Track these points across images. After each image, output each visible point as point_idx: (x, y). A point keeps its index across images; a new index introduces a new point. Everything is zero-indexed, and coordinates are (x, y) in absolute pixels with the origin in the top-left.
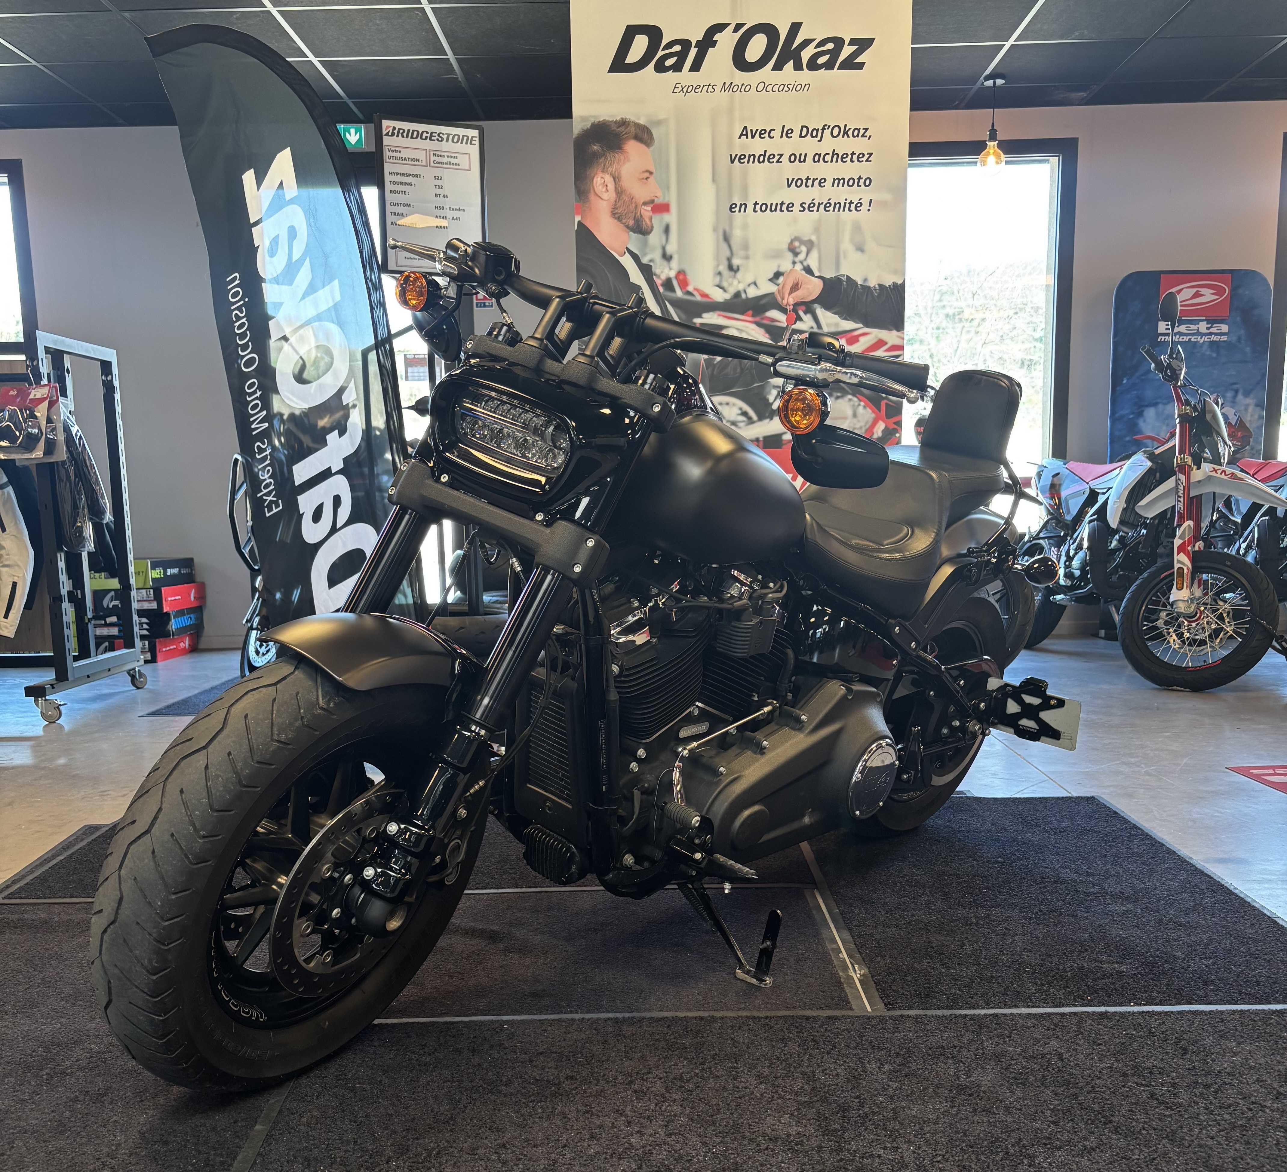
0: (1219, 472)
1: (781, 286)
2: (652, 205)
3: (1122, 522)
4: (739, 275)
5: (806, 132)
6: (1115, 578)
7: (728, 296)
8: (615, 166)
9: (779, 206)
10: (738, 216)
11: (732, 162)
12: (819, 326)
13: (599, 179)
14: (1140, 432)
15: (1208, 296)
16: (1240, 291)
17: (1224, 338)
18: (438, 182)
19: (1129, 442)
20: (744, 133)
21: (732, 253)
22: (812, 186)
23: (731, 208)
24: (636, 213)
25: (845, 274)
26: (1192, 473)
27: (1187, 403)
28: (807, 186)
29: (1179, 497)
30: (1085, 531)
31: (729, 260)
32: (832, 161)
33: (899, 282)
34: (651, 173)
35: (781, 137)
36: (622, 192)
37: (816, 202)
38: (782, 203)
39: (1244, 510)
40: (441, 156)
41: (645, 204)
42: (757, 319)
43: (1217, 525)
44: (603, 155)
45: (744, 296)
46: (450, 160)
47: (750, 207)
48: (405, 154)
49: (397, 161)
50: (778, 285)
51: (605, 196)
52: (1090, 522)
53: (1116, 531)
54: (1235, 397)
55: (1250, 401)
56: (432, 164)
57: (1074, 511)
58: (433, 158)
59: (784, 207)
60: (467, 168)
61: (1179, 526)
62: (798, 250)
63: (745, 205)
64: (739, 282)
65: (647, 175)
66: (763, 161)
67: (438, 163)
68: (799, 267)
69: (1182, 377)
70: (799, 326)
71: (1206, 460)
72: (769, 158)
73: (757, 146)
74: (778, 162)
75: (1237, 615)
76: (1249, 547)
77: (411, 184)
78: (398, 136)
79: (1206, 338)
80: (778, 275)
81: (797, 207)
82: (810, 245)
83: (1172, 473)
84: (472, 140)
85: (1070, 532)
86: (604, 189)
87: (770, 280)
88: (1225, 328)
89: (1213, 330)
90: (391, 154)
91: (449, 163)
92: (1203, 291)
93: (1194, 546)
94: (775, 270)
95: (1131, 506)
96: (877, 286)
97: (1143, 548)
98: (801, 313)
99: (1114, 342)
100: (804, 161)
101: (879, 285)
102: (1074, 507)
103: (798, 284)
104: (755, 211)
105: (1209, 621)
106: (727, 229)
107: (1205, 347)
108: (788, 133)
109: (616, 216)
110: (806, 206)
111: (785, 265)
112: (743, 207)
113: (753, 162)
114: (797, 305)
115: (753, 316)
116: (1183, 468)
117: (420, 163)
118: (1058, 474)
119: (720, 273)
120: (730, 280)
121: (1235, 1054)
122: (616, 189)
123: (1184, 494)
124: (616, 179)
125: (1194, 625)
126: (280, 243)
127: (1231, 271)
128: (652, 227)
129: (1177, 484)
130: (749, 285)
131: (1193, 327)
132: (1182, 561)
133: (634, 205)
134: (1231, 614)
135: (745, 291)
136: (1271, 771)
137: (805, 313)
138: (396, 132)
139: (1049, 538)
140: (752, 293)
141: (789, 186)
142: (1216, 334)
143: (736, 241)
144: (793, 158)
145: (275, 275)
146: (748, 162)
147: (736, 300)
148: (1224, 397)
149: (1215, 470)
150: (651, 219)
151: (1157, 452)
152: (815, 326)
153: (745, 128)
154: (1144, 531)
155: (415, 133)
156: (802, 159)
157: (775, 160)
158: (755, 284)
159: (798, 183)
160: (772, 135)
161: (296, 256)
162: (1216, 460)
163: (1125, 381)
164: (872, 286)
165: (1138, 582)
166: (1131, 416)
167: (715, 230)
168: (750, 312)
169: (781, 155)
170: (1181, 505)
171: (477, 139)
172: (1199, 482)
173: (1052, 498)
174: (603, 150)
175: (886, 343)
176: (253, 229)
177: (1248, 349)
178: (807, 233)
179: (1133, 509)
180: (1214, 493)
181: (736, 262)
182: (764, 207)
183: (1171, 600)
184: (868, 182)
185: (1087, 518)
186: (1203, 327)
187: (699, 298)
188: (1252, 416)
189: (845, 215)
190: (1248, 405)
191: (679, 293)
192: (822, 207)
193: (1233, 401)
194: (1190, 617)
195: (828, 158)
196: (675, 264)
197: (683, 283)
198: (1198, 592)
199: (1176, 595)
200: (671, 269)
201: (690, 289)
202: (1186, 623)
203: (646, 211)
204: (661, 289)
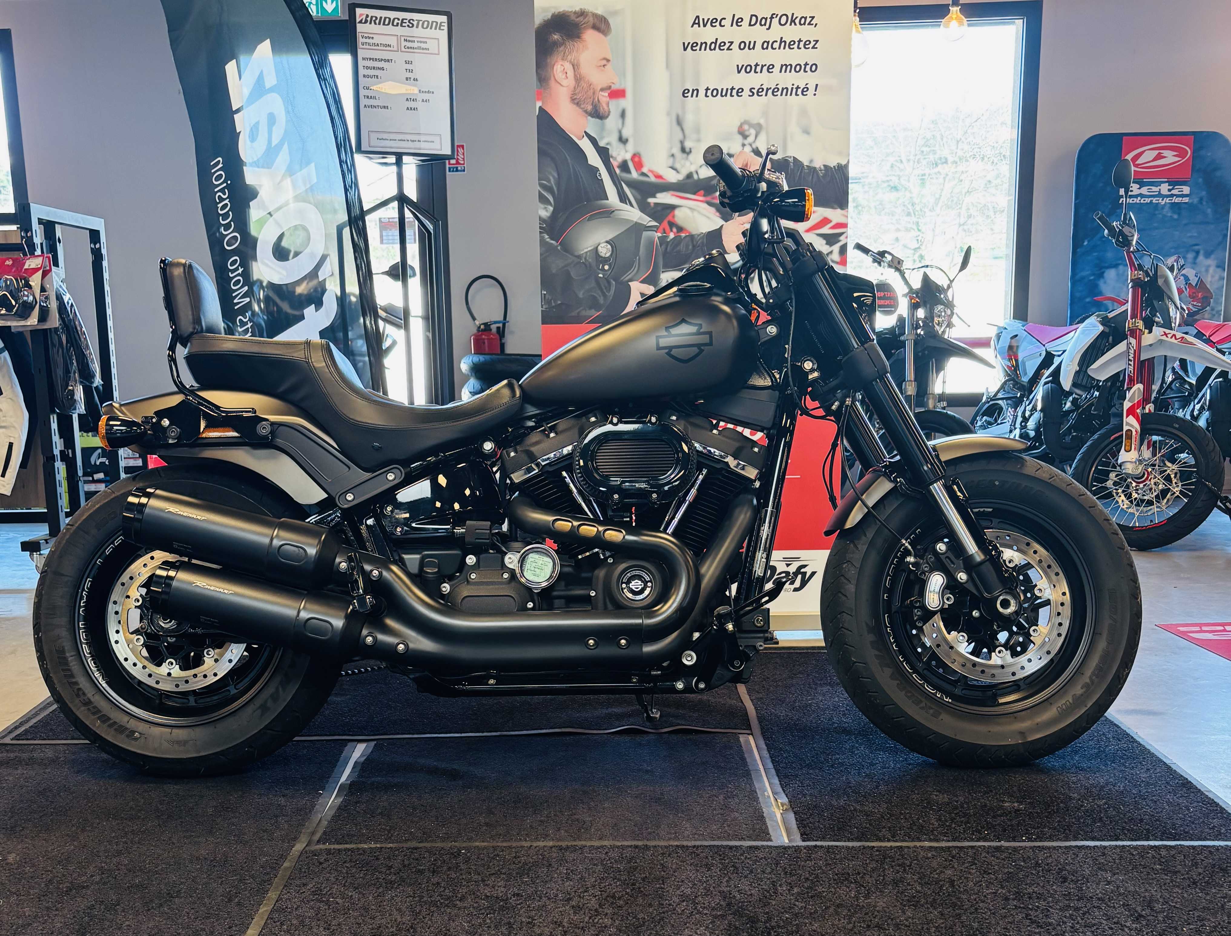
0: (1169, 336)
2: (609, 91)
3: (1075, 385)
4: (691, 157)
5: (755, 20)
6: (1068, 439)
7: (681, 177)
8: (574, 54)
9: (729, 91)
10: (691, 101)
11: (685, 49)
13: (559, 66)
14: (1100, 293)
15: (1170, 157)
16: (1202, 153)
17: (1186, 200)
18: (409, 67)
19: (1089, 302)
20: (697, 22)
21: (684, 136)
22: (761, 72)
23: (684, 93)
24: (594, 99)
25: (792, 155)
26: (1143, 336)
27: (1140, 267)
28: (756, 72)
29: (1129, 360)
30: (1039, 393)
31: (682, 143)
32: (779, 48)
33: (844, 163)
34: (608, 61)
35: (732, 25)
36: (580, 79)
37: (765, 87)
38: (732, 89)
39: (1199, 372)
40: (412, 41)
41: (602, 90)
42: (708, 198)
43: (1173, 386)
44: (563, 44)
45: (695, 177)
46: (419, 45)
47: (702, 93)
48: (377, 40)
49: (369, 47)
51: (565, 83)
52: (1046, 383)
53: (1070, 393)
54: (1196, 258)
55: (1211, 262)
56: (403, 49)
57: (1031, 373)
58: (404, 43)
59: (734, 92)
60: (437, 52)
61: (1129, 389)
62: (747, 133)
63: (698, 90)
64: (691, 164)
65: (604, 62)
66: (715, 49)
67: (408, 48)
68: (748, 149)
69: (1134, 243)
71: (1159, 325)
72: (720, 46)
73: (708, 34)
74: (728, 49)
75: (1184, 476)
76: (1202, 409)
77: (383, 69)
79: (1167, 200)
81: (746, 92)
82: (759, 128)
83: (1124, 337)
84: (441, 25)
85: (1026, 393)
86: (564, 76)
88: (1186, 190)
89: (1174, 192)
90: (364, 40)
91: (419, 48)
92: (1165, 153)
93: (1144, 408)
95: (1084, 369)
96: (822, 167)
97: (1095, 410)
99: (1075, 204)
100: (754, 48)
101: (824, 166)
102: (1031, 368)
103: (747, 165)
104: (706, 96)
105: (1156, 483)
106: (680, 113)
107: (1167, 208)
108: (737, 22)
109: (576, 102)
110: (755, 91)
112: (695, 92)
113: (705, 49)
115: (704, 196)
116: (1135, 333)
117: (391, 49)
118: (1016, 336)
119: (673, 155)
120: (683, 162)
121: (1109, 883)
122: (575, 76)
123: (1134, 358)
124: (575, 66)
125: (1141, 485)
126: (260, 129)
127: (1194, 133)
128: (609, 112)
129: (1128, 348)
130: (701, 166)
131: (1154, 189)
132: (1131, 424)
133: (592, 91)
134: (1178, 475)
135: (697, 173)
136: (1198, 629)
139: (1007, 399)
140: (705, 174)
141: (739, 72)
142: (1177, 196)
143: (688, 124)
144: (743, 45)
145: (255, 159)
146: (700, 49)
147: (689, 181)
148: (1185, 258)
149: (1166, 334)
150: (608, 104)
151: (1111, 315)
153: (698, 17)
154: (1097, 393)
155: (387, 20)
156: (751, 46)
157: (726, 47)
159: (747, 69)
160: (723, 24)
161: (275, 141)
162: (1168, 324)
163: (1086, 243)
164: (817, 166)
165: (1088, 444)
166: (1092, 278)
167: (668, 114)
168: (702, 192)
169: (732, 43)
170: (1131, 368)
171: (446, 25)
172: (1151, 345)
173: (1010, 359)
174: (563, 39)
175: (830, 221)
176: (235, 116)
177: (1209, 211)
178: (756, 117)
179: (1086, 372)
180: (1165, 356)
181: (688, 144)
182: (715, 93)
183: (1119, 462)
184: (814, 68)
185: (1043, 380)
186: (1164, 189)
187: (653, 179)
188: (1213, 276)
189: (793, 100)
190: (1209, 266)
191: (634, 175)
192: (770, 92)
193: (1194, 263)
194: (1138, 478)
195: (776, 45)
196: (630, 147)
197: (639, 165)
198: (1147, 454)
199: (1124, 456)
200: (626, 151)
201: (645, 170)
202: (1134, 484)
203: (604, 97)
204: (618, 171)
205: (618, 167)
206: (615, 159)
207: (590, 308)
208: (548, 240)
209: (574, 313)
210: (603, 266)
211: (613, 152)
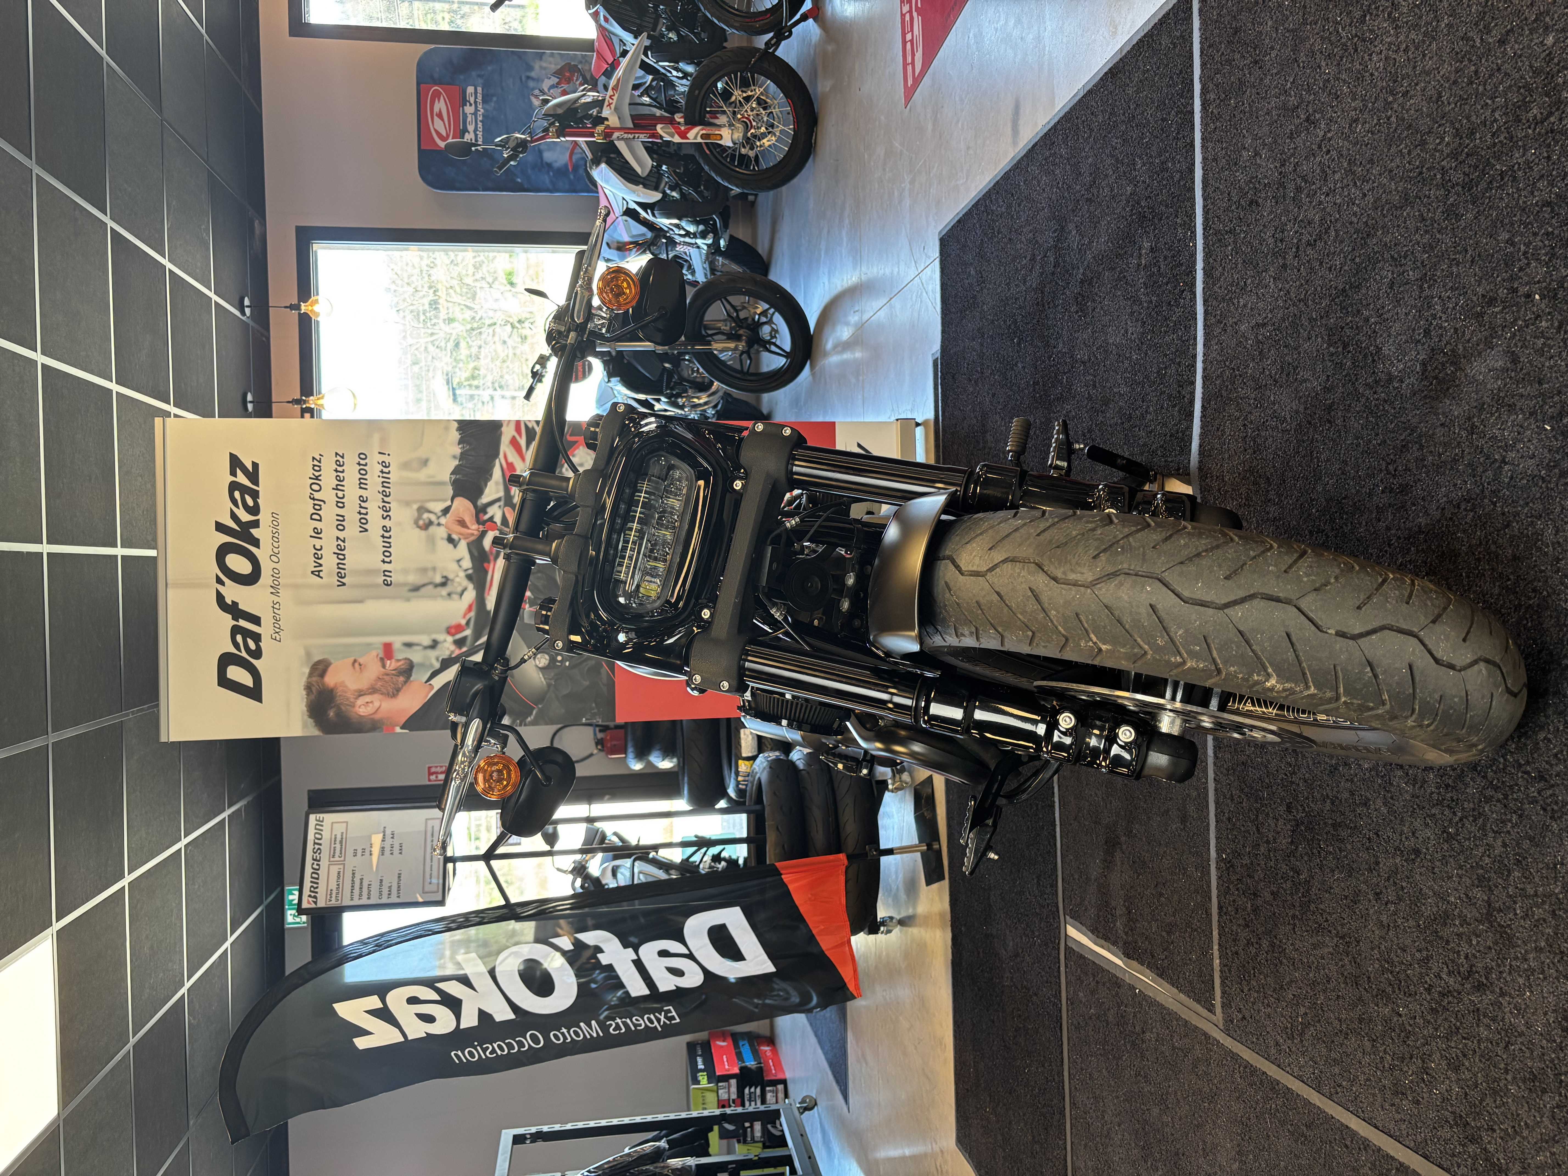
0: (611, 101)
1: (461, 537)
2: (385, 660)
4: (451, 576)
5: (316, 516)
7: (471, 586)
8: (348, 695)
9: (385, 540)
10: (395, 578)
11: (345, 584)
12: (498, 500)
13: (360, 710)
15: (440, 105)
16: (436, 77)
17: (479, 89)
18: (359, 854)
20: (317, 574)
21: (430, 583)
22: (366, 508)
23: (387, 585)
24: (393, 674)
25: (448, 476)
26: (611, 126)
27: (546, 130)
28: (366, 514)
29: (634, 137)
30: (663, 222)
31: (436, 586)
32: (343, 491)
33: (456, 425)
34: (355, 661)
35: (320, 538)
36: (373, 688)
37: (381, 505)
38: (383, 536)
40: (335, 851)
41: (384, 666)
42: (492, 558)
43: (655, 97)
44: (338, 706)
45: (470, 572)
46: (338, 843)
47: (387, 567)
48: (333, 885)
49: (340, 895)
50: (460, 539)
51: (377, 704)
54: (533, 79)
55: (537, 65)
56: (343, 859)
59: (386, 534)
61: (662, 138)
62: (427, 521)
63: (384, 571)
64: (457, 576)
65: (356, 665)
66: (344, 555)
67: (341, 854)
68: (443, 520)
69: (523, 136)
70: (498, 519)
71: (600, 112)
72: (341, 550)
73: (329, 562)
74: (344, 541)
77: (362, 879)
78: (316, 893)
80: (450, 540)
81: (387, 523)
82: (422, 510)
84: (319, 821)
86: (371, 705)
87: (455, 546)
88: (470, 89)
89: (472, 100)
90: (333, 899)
91: (341, 842)
92: (436, 110)
93: (679, 123)
94: (446, 542)
95: (641, 180)
96: (460, 446)
98: (486, 517)
100: (343, 516)
101: (459, 444)
103: (459, 521)
104: (390, 562)
105: (749, 110)
106: (407, 588)
107: (489, 107)
108: (317, 532)
109: (395, 693)
110: (385, 514)
111: (441, 533)
112: (387, 573)
113: (344, 564)
114: (479, 521)
115: (489, 562)
116: (608, 134)
117: (342, 871)
119: (449, 595)
120: (455, 584)
122: (370, 694)
123: (631, 133)
124: (361, 694)
125: (754, 124)
127: (418, 84)
128: (406, 659)
129: (623, 138)
130: (460, 566)
133: (385, 676)
134: (744, 89)
135: (466, 570)
137: (486, 513)
138: (313, 894)
140: (467, 563)
141: (366, 530)
142: (476, 98)
143: (419, 580)
144: (341, 527)
146: (344, 569)
147: (474, 579)
148: (534, 90)
149: (609, 105)
150: (398, 660)
152: (497, 504)
153: (312, 572)
154: (665, 168)
155: (314, 875)
156: (341, 518)
157: (342, 544)
158: (459, 561)
159: (363, 522)
160: (319, 548)
162: (599, 104)
163: (521, 181)
164: (460, 450)
166: (550, 173)
167: (408, 600)
169: (338, 538)
170: (642, 136)
171: (319, 815)
172: (619, 118)
174: (334, 706)
177: (489, 67)
178: (411, 513)
179: (644, 178)
180: (630, 104)
181: (438, 579)
182: (387, 553)
184: (362, 456)
186: (469, 110)
187: (472, 614)
188: (550, 63)
189: (393, 477)
190: (541, 68)
191: (468, 632)
192: (386, 499)
193: (539, 80)
194: (747, 127)
195: (340, 494)
196: (440, 637)
197: (459, 628)
198: (723, 120)
199: (727, 142)
200: (445, 641)
201: (463, 622)
202: (753, 131)
203: (391, 665)
204: (464, 649)
205: (460, 648)
206: (452, 652)
207: (599, 673)
208: (532, 717)
209: (605, 689)
210: (559, 662)
211: (446, 654)
